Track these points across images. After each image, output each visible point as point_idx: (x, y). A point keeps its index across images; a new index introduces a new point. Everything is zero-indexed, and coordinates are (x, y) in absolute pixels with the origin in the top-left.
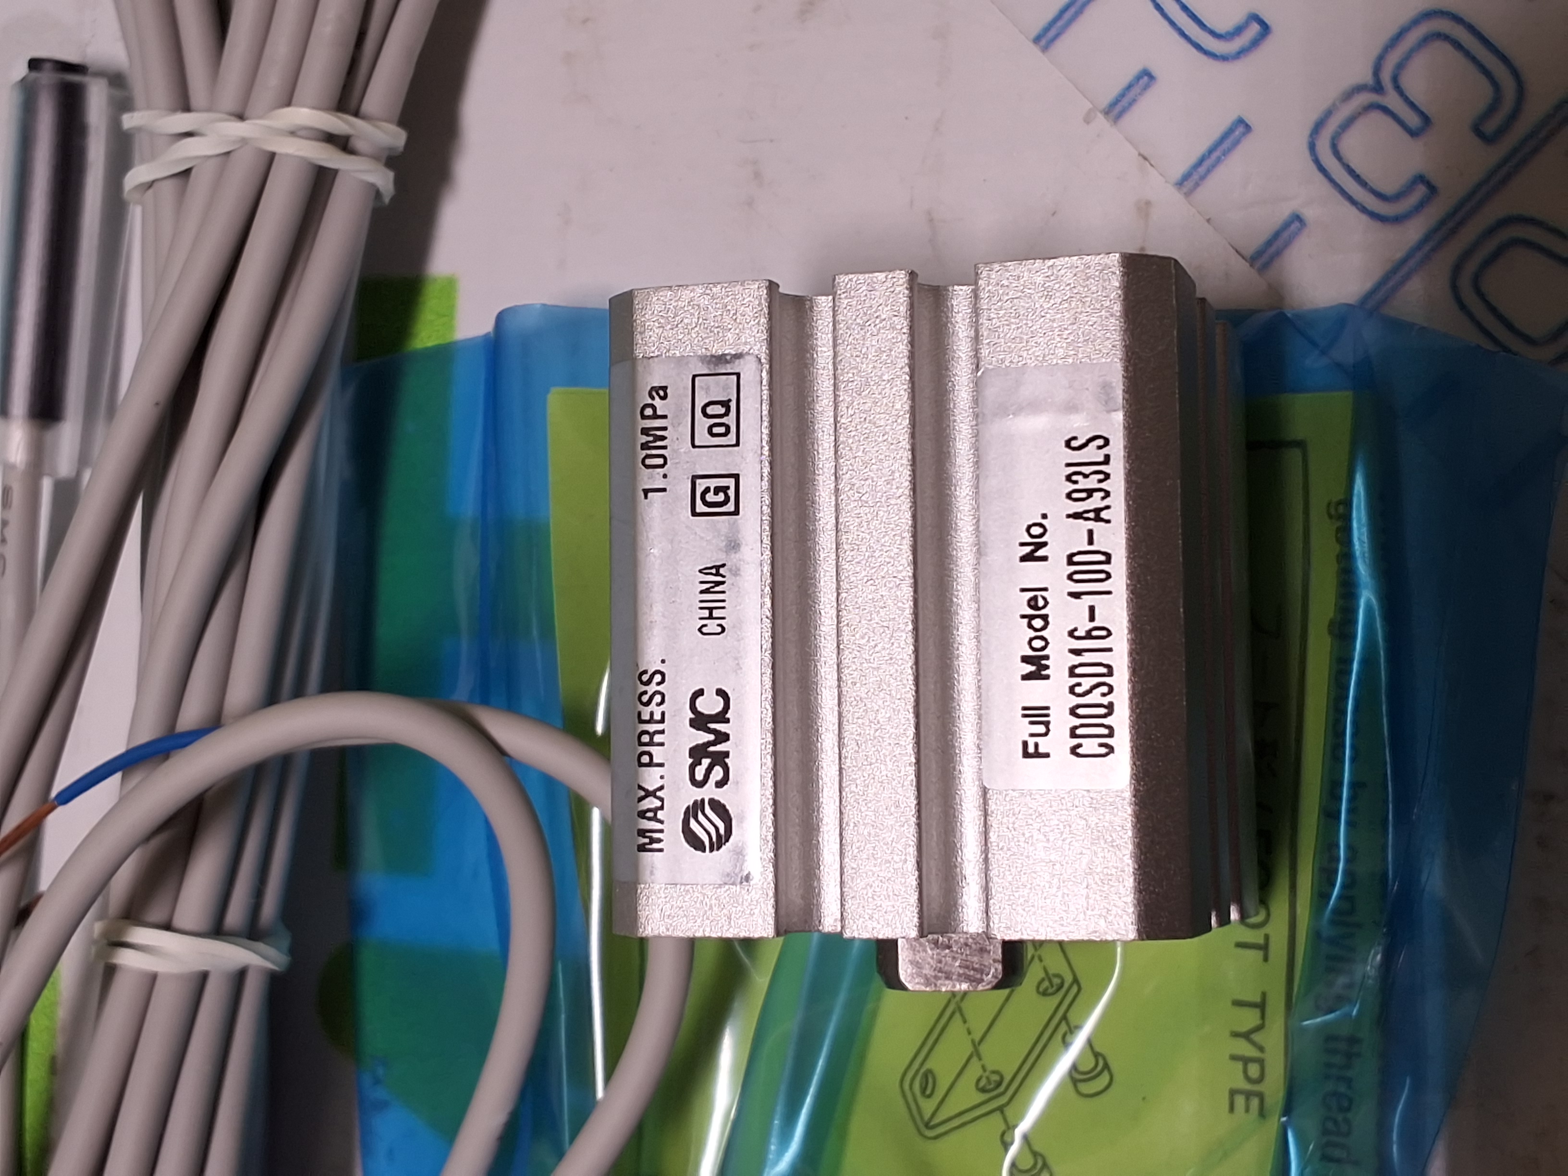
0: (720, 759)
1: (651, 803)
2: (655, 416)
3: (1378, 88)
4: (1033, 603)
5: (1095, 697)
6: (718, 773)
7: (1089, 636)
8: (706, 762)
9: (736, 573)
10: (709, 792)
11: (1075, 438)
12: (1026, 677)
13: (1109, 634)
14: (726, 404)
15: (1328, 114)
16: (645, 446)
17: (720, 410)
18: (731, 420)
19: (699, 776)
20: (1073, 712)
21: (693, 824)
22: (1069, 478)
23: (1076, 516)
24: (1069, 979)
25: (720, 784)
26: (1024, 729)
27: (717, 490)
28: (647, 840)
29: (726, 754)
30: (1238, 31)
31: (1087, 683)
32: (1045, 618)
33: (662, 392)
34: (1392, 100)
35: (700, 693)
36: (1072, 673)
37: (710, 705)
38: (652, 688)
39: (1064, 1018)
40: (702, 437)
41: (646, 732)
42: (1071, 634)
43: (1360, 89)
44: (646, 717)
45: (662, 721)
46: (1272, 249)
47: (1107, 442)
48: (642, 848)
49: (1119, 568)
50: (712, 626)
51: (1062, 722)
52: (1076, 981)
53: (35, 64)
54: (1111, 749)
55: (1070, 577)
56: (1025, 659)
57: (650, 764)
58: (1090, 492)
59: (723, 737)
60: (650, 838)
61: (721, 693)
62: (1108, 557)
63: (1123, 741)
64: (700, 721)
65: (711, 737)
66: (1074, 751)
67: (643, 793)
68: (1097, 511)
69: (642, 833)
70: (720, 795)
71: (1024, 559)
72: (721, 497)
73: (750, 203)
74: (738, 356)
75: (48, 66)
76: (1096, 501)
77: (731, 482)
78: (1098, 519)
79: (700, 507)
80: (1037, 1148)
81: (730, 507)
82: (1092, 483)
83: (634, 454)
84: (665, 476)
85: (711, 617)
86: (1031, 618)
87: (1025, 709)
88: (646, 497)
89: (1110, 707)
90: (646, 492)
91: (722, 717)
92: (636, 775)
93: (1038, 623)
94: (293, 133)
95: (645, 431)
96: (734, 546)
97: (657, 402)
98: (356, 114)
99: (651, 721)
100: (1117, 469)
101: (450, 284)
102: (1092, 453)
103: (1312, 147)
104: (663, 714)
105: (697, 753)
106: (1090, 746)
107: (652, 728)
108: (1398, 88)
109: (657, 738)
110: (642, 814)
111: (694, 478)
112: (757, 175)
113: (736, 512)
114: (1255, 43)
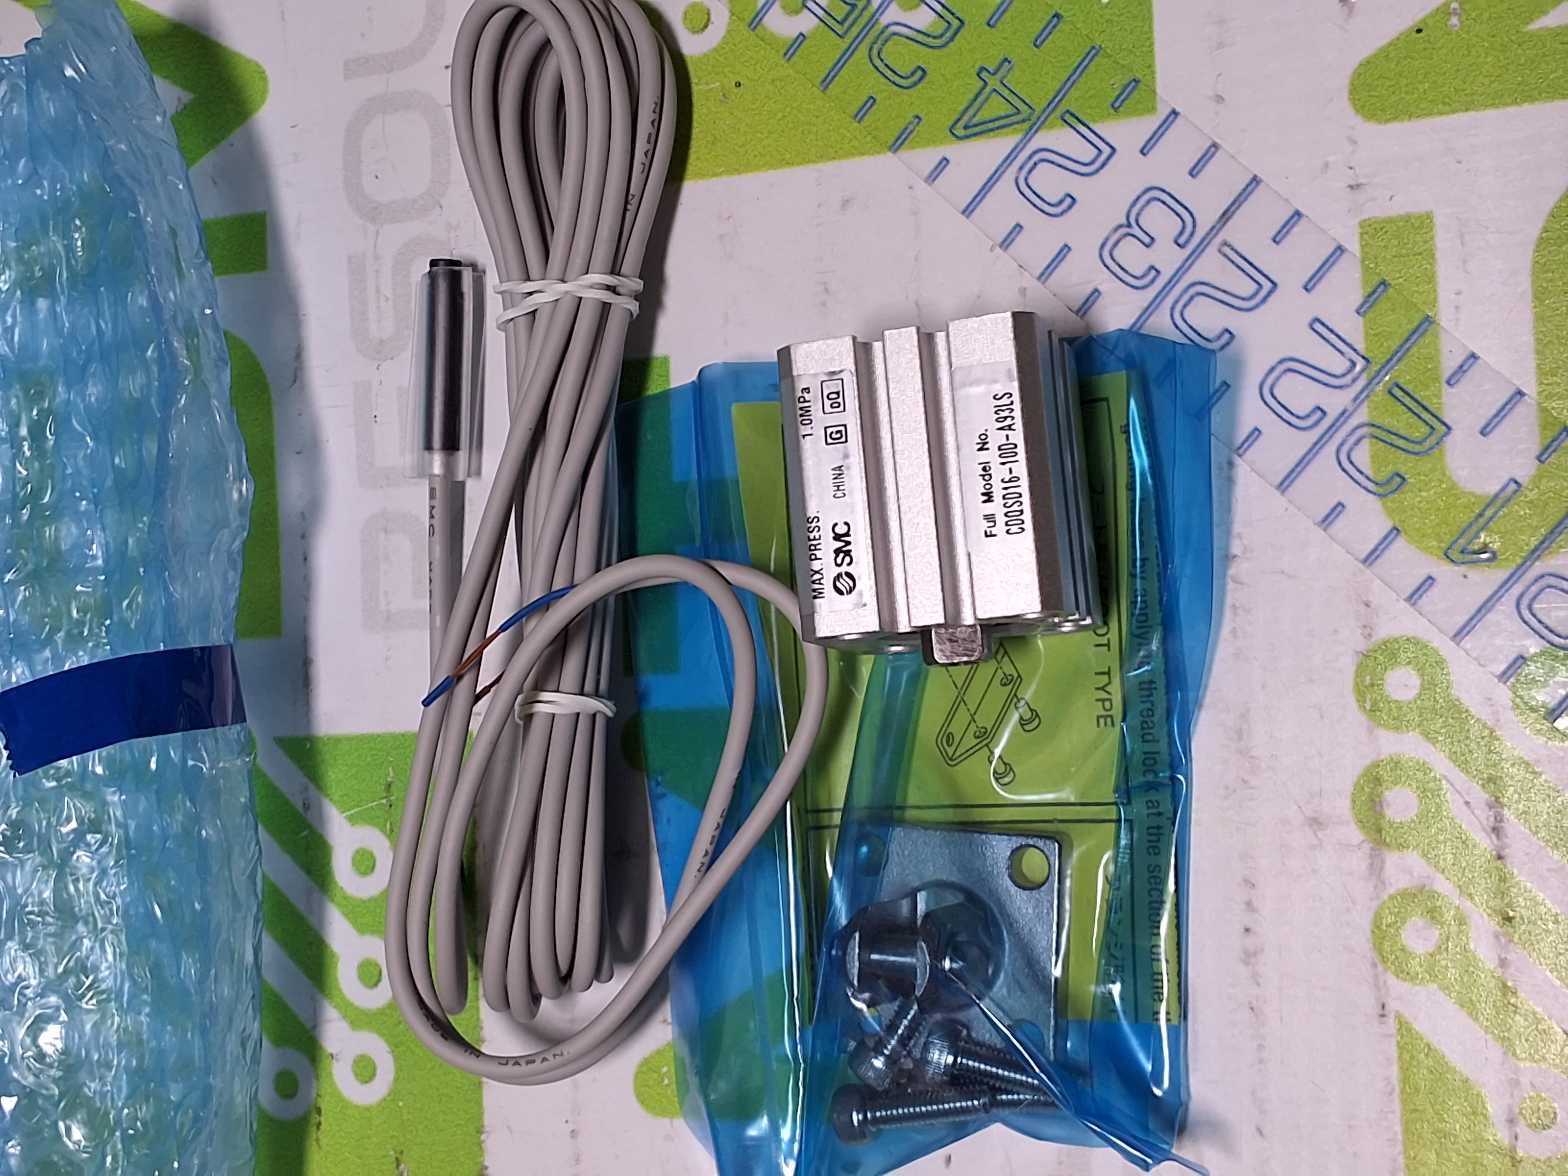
0: (848, 553)
1: (817, 576)
2: (805, 401)
3: (1129, 225)
4: (984, 469)
5: (1015, 507)
6: (847, 559)
7: (1010, 481)
8: (842, 555)
9: (848, 468)
10: (844, 568)
11: (997, 395)
12: (984, 502)
13: (1019, 479)
14: (838, 393)
15: (1107, 239)
16: (801, 415)
17: (835, 396)
18: (840, 400)
19: (839, 561)
20: (1006, 515)
21: (838, 584)
22: (996, 412)
23: (1001, 429)
24: (1016, 675)
25: (849, 564)
26: (985, 524)
27: (837, 432)
29: (850, 551)
30: (1061, 202)
31: (1011, 502)
32: (990, 475)
33: (807, 390)
34: (1136, 231)
35: (835, 525)
36: (1004, 497)
37: (841, 529)
38: (814, 525)
39: (1015, 695)
40: (828, 409)
41: (813, 545)
42: (1003, 481)
43: (1120, 226)
44: (812, 537)
45: (820, 539)
46: (1086, 307)
47: (1011, 395)
48: (815, 597)
49: (1021, 450)
50: (840, 494)
51: (1001, 520)
52: (1019, 676)
53: (434, 263)
54: (1023, 530)
55: (1000, 456)
56: (983, 494)
57: (816, 559)
58: (1006, 418)
59: (848, 543)
60: (818, 592)
61: (846, 524)
62: (1016, 446)
63: (1029, 525)
64: (837, 537)
65: (843, 544)
66: (1008, 532)
67: (813, 573)
68: (1010, 426)
69: (814, 590)
70: (850, 569)
71: (980, 450)
72: (839, 435)
73: (824, 304)
74: (841, 371)
75: (441, 263)
76: (1008, 422)
77: (842, 428)
78: (1010, 429)
79: (830, 441)
80: (1006, 761)
81: (843, 439)
82: (1006, 414)
83: (796, 419)
84: (812, 428)
85: (838, 490)
86: (983, 476)
87: (984, 516)
88: (804, 439)
89: (1022, 512)
90: (804, 436)
91: (847, 534)
92: (809, 565)
93: (987, 478)
94: (591, 287)
95: (801, 409)
96: (846, 456)
97: (806, 395)
98: (619, 275)
99: (815, 539)
100: (1017, 407)
101: (666, 359)
102: (1005, 401)
103: (1101, 256)
104: (820, 536)
105: (837, 552)
106: (1014, 529)
107: (815, 542)
108: (1138, 225)
109: (818, 547)
110: (814, 582)
111: (826, 428)
112: (826, 290)
113: (846, 441)
114: (1070, 207)
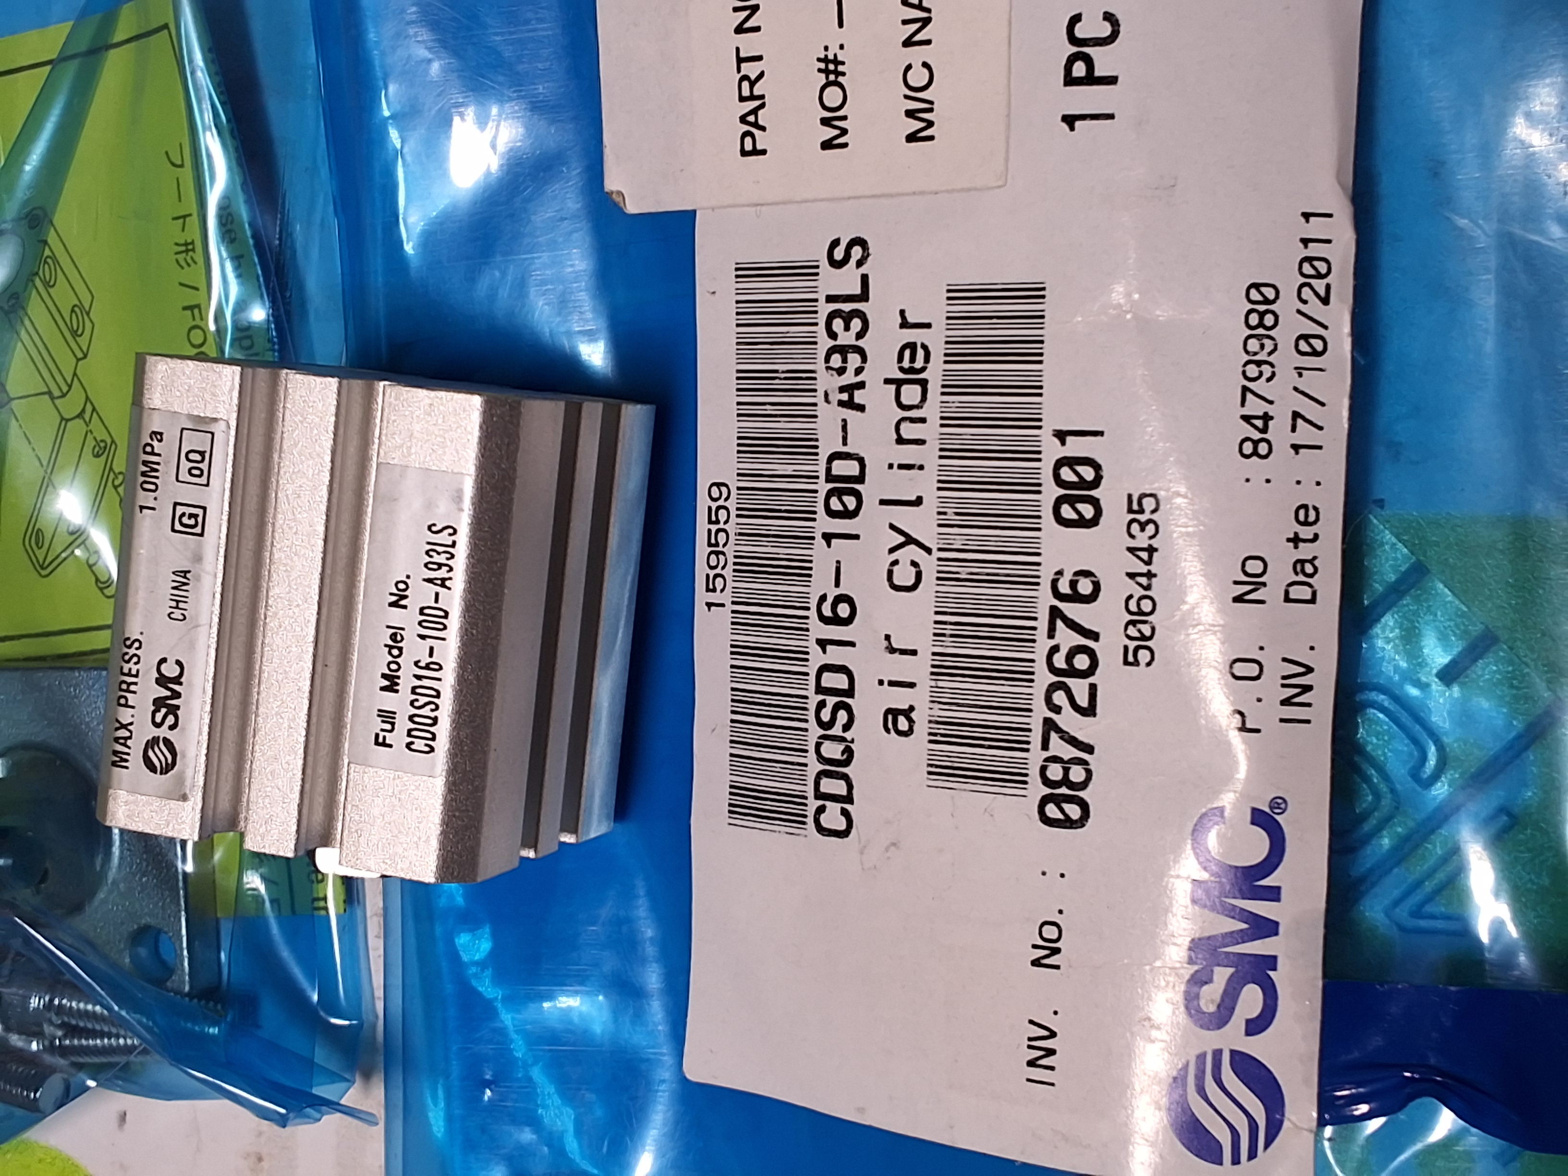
0: (174, 710)
1: (123, 733)
2: (153, 453)
4: (393, 637)
5: (426, 711)
6: (171, 720)
7: (427, 667)
8: (164, 711)
9: (198, 579)
10: (163, 732)
11: (434, 525)
12: (383, 689)
13: (441, 668)
14: (202, 454)
16: (144, 474)
17: (198, 457)
18: (204, 466)
19: (158, 719)
20: (411, 718)
21: (151, 753)
22: (427, 553)
23: (430, 580)
25: (172, 728)
26: (378, 725)
27: (191, 516)
28: (118, 759)
29: (178, 707)
31: (423, 700)
32: (400, 649)
33: (157, 435)
35: (164, 660)
36: (414, 690)
37: (169, 670)
38: (132, 651)
40: (184, 476)
41: (124, 682)
42: (416, 664)
44: (126, 671)
45: (136, 676)
47: (455, 532)
48: (114, 764)
49: (454, 622)
50: (177, 614)
51: (403, 724)
54: (432, 749)
55: (420, 623)
56: (384, 676)
57: (126, 705)
58: (440, 566)
59: (177, 695)
60: (121, 758)
61: (179, 663)
62: (446, 616)
63: (443, 744)
64: (162, 681)
65: (169, 693)
66: (409, 746)
67: (118, 725)
68: (443, 580)
69: (115, 753)
70: (171, 735)
71: (392, 604)
72: (192, 522)
74: (215, 420)
76: (443, 573)
77: (200, 512)
78: (443, 585)
79: (178, 527)
81: (198, 530)
82: (442, 559)
83: (136, 479)
84: (155, 499)
85: (177, 607)
86: (391, 647)
87: (379, 711)
88: (141, 512)
89: (435, 720)
90: (141, 508)
91: (177, 680)
92: (116, 712)
93: (395, 652)
95: (145, 463)
96: (198, 558)
97: (155, 443)
99: (129, 674)
100: (462, 552)
102: (444, 538)
104: (138, 671)
105: (159, 703)
106: (419, 744)
107: (130, 680)
109: (132, 688)
110: (117, 740)
111: (176, 504)
113: (201, 535)
